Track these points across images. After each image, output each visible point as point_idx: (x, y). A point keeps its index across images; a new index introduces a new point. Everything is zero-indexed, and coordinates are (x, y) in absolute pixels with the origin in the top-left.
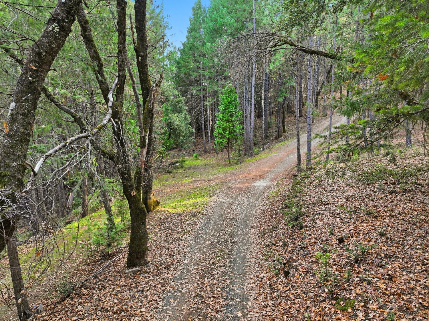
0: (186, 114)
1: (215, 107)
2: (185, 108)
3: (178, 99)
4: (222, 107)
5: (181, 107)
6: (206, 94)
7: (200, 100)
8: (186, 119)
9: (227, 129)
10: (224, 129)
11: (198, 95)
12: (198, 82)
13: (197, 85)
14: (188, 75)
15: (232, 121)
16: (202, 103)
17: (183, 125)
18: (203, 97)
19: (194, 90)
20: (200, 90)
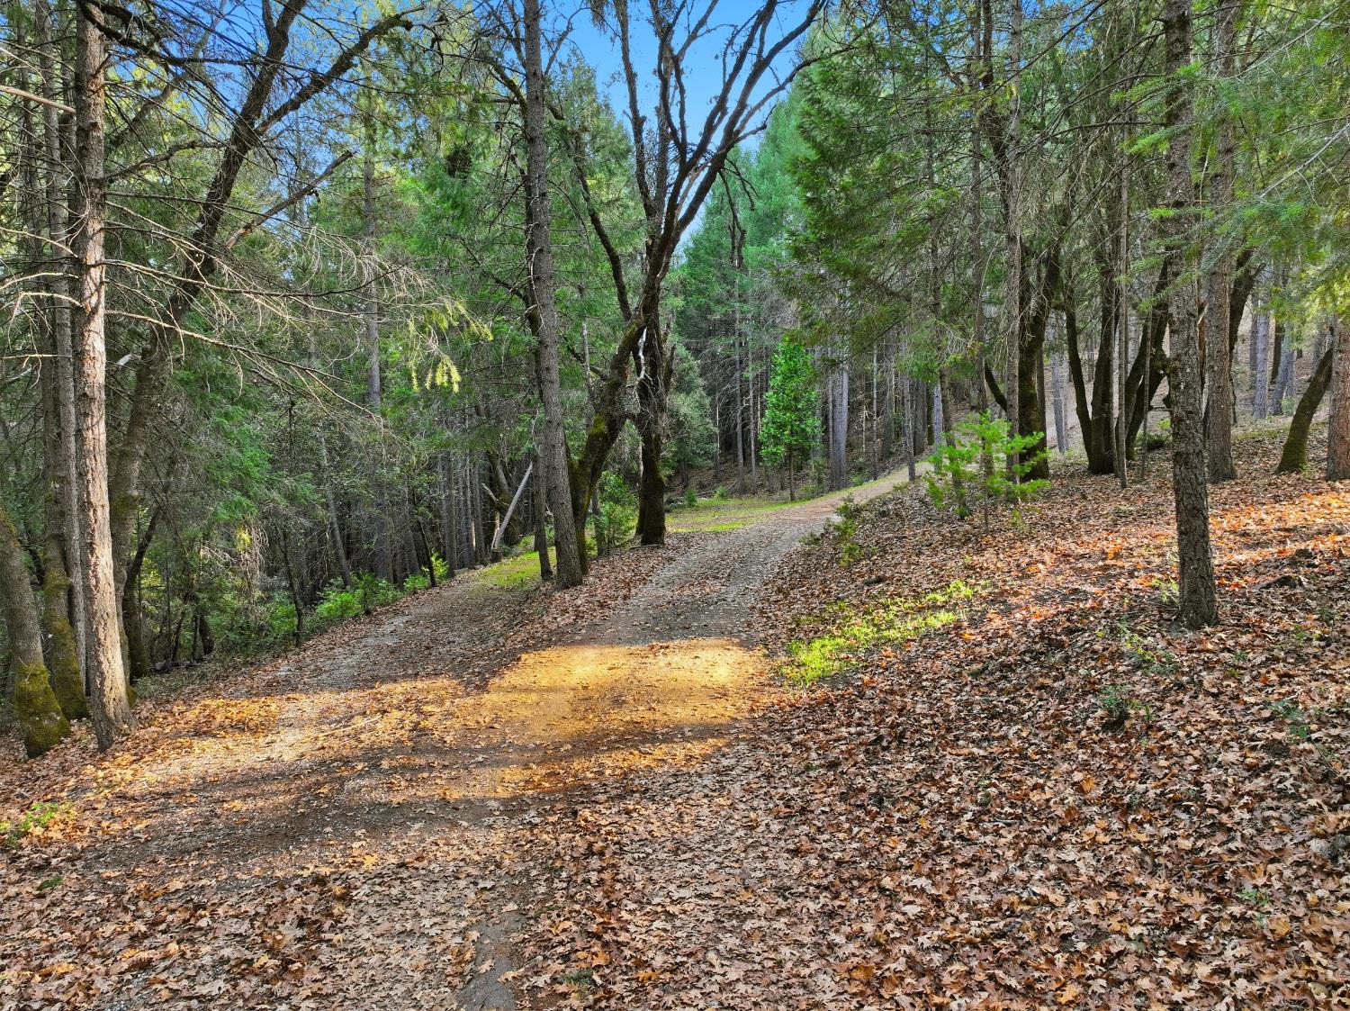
0: (701, 397)
1: (762, 383)
2: (701, 381)
3: (686, 365)
4: (776, 381)
5: (692, 381)
6: (747, 354)
7: (731, 366)
8: (701, 406)
9: (785, 426)
10: (781, 426)
11: (728, 357)
12: (727, 326)
13: (726, 334)
14: (705, 311)
15: (797, 410)
16: (737, 374)
17: (696, 414)
18: (741, 362)
19: (719, 346)
20: (734, 345)
